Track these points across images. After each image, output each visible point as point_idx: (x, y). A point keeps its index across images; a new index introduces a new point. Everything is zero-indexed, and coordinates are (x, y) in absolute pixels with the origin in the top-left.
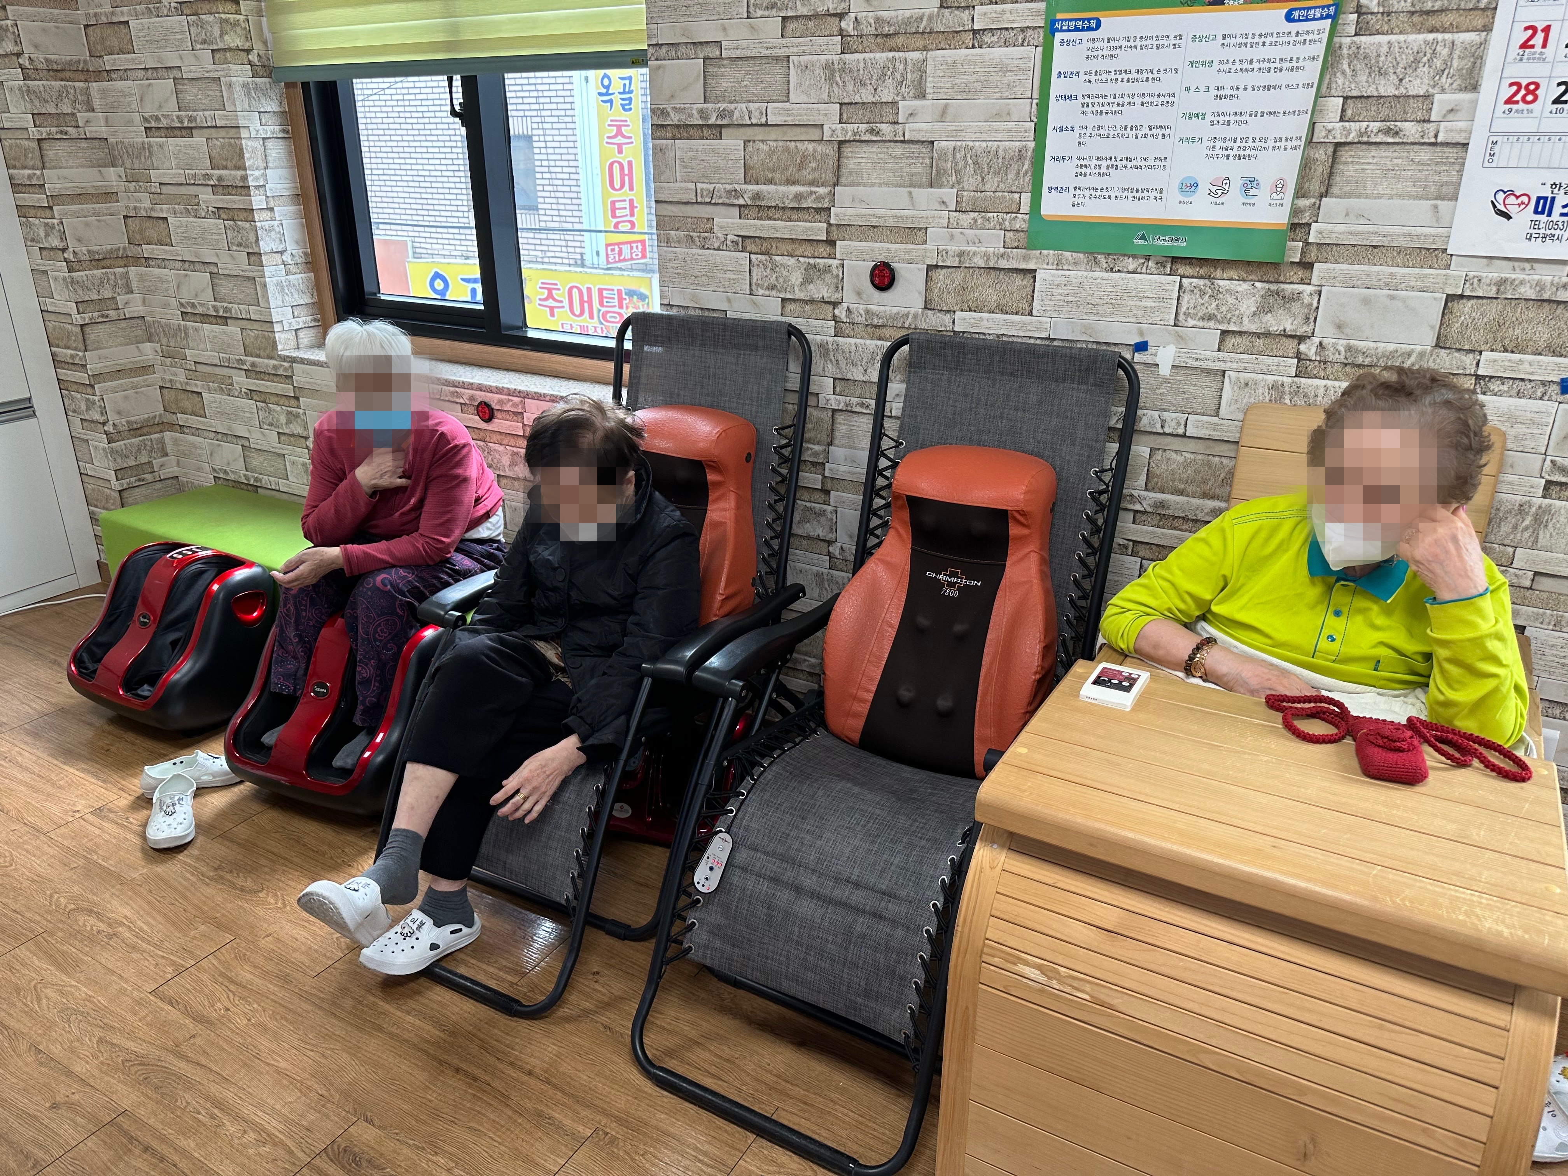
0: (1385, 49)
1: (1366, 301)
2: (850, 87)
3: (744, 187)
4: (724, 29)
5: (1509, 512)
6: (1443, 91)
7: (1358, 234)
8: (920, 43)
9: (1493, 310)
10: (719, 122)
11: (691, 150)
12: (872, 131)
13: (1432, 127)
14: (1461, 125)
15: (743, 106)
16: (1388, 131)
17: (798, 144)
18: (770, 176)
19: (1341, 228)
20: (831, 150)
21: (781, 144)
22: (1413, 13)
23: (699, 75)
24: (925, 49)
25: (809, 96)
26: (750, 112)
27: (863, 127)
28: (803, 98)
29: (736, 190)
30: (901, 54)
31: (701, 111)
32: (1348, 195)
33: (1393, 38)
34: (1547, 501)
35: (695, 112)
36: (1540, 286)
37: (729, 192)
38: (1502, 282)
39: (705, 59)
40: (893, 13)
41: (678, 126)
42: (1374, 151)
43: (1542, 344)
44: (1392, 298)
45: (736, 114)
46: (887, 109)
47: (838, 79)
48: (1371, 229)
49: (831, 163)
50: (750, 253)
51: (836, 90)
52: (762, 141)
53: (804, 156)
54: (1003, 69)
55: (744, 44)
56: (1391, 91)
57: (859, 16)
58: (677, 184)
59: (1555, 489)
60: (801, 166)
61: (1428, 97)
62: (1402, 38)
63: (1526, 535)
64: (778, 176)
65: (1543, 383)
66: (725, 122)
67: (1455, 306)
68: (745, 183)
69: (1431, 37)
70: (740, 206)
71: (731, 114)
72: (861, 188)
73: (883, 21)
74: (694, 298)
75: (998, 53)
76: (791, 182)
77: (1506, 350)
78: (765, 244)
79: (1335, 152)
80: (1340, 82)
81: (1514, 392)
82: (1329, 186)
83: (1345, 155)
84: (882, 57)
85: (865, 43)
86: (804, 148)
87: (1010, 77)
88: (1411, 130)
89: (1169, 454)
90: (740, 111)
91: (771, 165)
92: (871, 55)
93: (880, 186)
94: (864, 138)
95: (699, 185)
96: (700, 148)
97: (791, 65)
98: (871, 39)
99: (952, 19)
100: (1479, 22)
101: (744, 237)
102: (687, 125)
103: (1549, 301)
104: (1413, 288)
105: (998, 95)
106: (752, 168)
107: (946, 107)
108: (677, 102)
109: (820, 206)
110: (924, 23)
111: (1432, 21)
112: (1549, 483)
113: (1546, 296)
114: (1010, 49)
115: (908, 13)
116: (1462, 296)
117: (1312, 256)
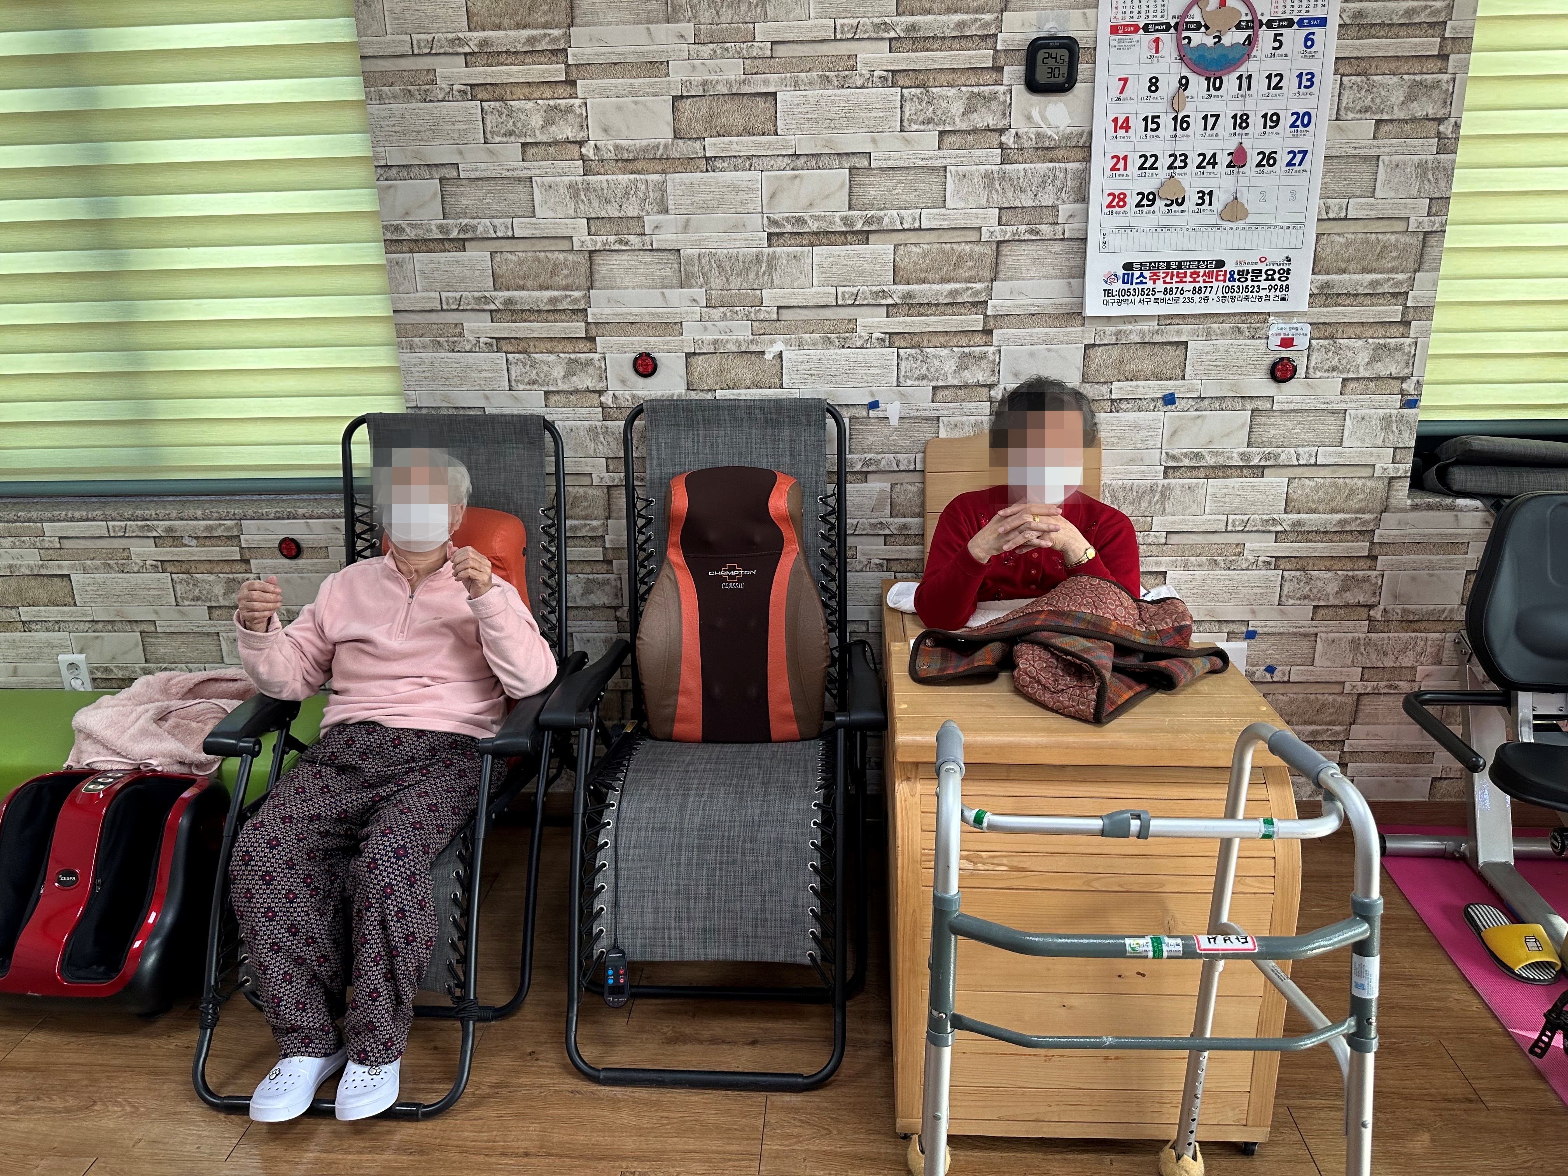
0: (1022, 174)
1: (1032, 354)
2: (596, 204)
3: (493, 293)
4: (461, 153)
5: (1145, 492)
6: (1064, 202)
7: (1021, 306)
8: (659, 168)
9: (1115, 352)
10: (462, 236)
11: (432, 262)
12: (621, 242)
13: (1059, 228)
14: (1077, 226)
15: (487, 221)
16: (1031, 232)
17: (548, 254)
18: (521, 283)
19: (1009, 303)
20: (583, 259)
21: (530, 254)
22: (1037, 149)
23: (435, 194)
24: (664, 172)
25: (555, 211)
26: (495, 227)
27: (612, 238)
28: (550, 214)
29: (485, 297)
30: (642, 176)
31: (440, 227)
32: (1011, 279)
33: (1027, 166)
34: (1167, 481)
35: (433, 227)
36: (1142, 333)
37: (478, 299)
38: (1118, 333)
39: (441, 179)
40: (631, 142)
41: (416, 241)
42: (1024, 246)
43: (1149, 373)
44: (1049, 350)
45: (480, 229)
46: (632, 223)
47: (583, 197)
48: (1029, 302)
49: (584, 269)
50: (507, 353)
51: (582, 206)
52: (510, 252)
53: (555, 264)
54: (735, 189)
55: (483, 166)
56: (1030, 203)
57: (598, 143)
58: (418, 295)
59: (1171, 472)
60: (553, 273)
61: (1054, 207)
62: (1032, 166)
63: (1158, 506)
64: (529, 283)
65: (1153, 400)
66: (468, 236)
67: (1091, 352)
68: (495, 290)
69: (1051, 165)
70: (491, 311)
71: (474, 228)
72: (616, 291)
73: (622, 148)
74: (445, 398)
75: (730, 176)
76: (541, 288)
77: (1127, 380)
78: (522, 344)
79: (997, 248)
80: (995, 197)
81: (1136, 408)
82: (996, 273)
83: (1005, 249)
84: (624, 179)
85: (607, 167)
86: (554, 257)
87: (742, 196)
88: (1046, 230)
89: (905, 486)
90: (483, 226)
91: (521, 273)
92: (614, 177)
93: (634, 288)
94: (613, 248)
95: (444, 295)
96: (442, 260)
97: (534, 185)
98: (612, 163)
99: (684, 148)
100: (1080, 156)
101: (498, 339)
102: (426, 240)
103: (1149, 343)
104: (1062, 342)
105: (733, 210)
106: (502, 276)
107: (688, 220)
108: (413, 219)
109: (576, 307)
110: (661, 150)
111: (1051, 155)
112: (1166, 468)
113: (1147, 340)
114: (739, 173)
115: (645, 143)
116: (1094, 345)
117: (991, 324)
